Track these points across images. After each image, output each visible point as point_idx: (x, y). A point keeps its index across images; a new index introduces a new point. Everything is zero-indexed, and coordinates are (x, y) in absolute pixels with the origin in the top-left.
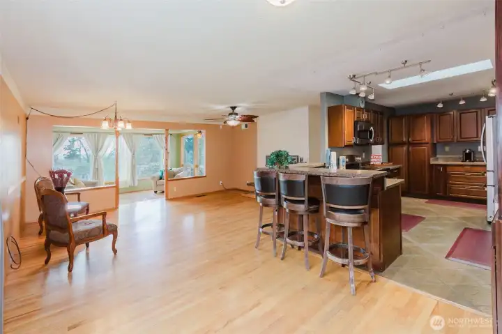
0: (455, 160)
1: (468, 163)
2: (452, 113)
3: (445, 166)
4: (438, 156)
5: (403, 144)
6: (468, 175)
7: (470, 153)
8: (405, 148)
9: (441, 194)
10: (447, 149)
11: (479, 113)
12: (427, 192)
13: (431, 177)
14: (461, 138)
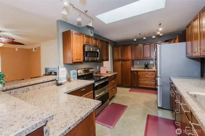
0: (141, 68)
1: (146, 70)
2: (140, 45)
3: (137, 71)
4: (134, 66)
5: (119, 60)
6: (147, 76)
7: (147, 65)
8: (120, 63)
9: (136, 86)
10: (138, 62)
11: (151, 45)
12: (130, 85)
13: (132, 77)
14: (144, 57)
